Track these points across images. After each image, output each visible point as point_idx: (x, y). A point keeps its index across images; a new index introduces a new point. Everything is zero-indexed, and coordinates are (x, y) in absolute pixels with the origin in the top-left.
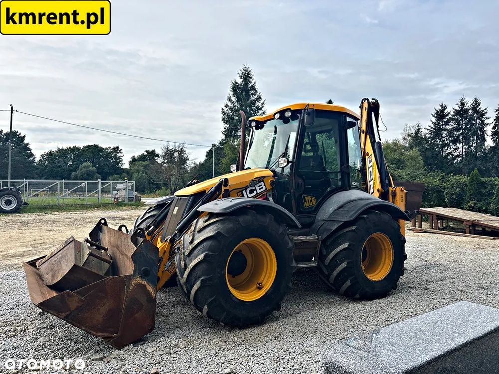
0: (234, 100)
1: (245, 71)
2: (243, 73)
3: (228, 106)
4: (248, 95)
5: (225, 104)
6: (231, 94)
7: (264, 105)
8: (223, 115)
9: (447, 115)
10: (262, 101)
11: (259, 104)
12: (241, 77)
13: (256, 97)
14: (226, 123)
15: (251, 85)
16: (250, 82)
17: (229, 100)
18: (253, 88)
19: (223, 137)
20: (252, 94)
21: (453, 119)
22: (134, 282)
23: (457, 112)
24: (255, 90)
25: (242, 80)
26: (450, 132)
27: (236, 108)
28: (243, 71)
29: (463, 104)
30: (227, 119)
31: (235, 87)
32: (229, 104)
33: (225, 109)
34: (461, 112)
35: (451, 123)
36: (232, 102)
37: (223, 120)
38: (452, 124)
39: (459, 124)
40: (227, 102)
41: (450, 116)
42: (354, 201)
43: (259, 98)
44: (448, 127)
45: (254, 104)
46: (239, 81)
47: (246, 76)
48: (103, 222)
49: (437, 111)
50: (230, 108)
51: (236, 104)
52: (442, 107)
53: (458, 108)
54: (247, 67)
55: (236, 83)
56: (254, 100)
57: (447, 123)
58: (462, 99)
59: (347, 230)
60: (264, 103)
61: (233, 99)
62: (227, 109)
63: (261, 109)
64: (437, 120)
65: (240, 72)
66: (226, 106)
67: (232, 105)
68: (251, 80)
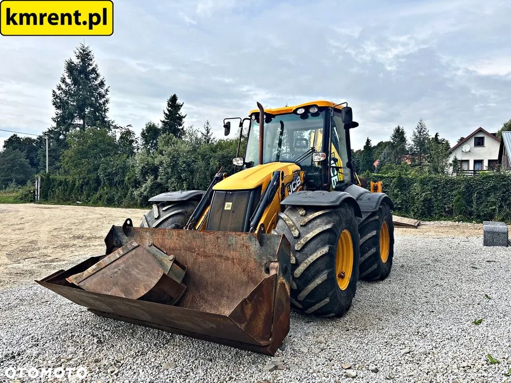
0: (70, 83)
1: (84, 51)
2: (80, 52)
3: (62, 89)
4: (87, 77)
5: (58, 85)
6: (66, 75)
7: (108, 93)
8: (55, 99)
10: (106, 88)
11: (102, 91)
12: (78, 57)
13: (97, 82)
14: (58, 108)
15: (91, 68)
16: (91, 65)
17: (63, 81)
18: (94, 70)
19: (55, 125)
20: (93, 78)
22: (279, 282)
24: (96, 73)
25: (79, 60)
27: (73, 92)
28: (81, 51)
30: (59, 104)
31: (71, 68)
32: (63, 86)
33: (58, 92)
36: (67, 85)
37: (54, 104)
40: (61, 83)
43: (102, 84)
45: (96, 89)
46: (76, 61)
47: (85, 56)
48: (128, 222)
50: (64, 92)
51: (72, 87)
54: (86, 46)
55: (72, 63)
56: (96, 85)
60: (107, 90)
61: (68, 81)
62: (60, 91)
63: (104, 97)
65: (77, 51)
66: (59, 88)
67: (67, 88)
68: (91, 63)
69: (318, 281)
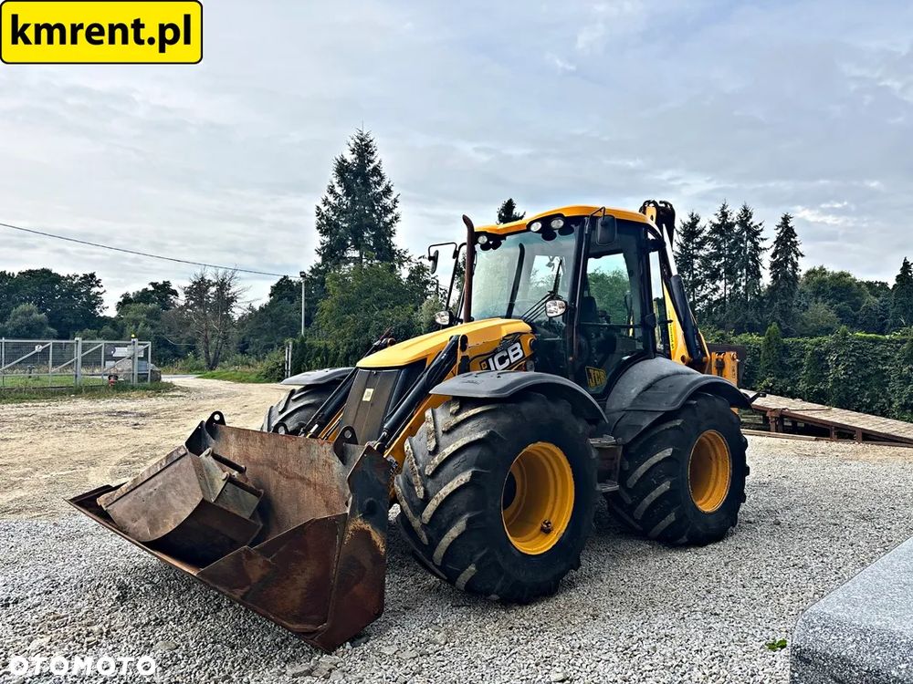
0: (341, 193)
1: (362, 140)
2: (357, 143)
3: (329, 203)
4: (366, 184)
5: (324, 198)
6: (335, 181)
7: (397, 204)
8: (320, 219)
9: (701, 232)
10: (393, 197)
11: (387, 202)
12: (353, 150)
13: (380, 189)
14: (324, 233)
15: (372, 166)
16: (372, 162)
17: (332, 191)
18: (376, 171)
19: (319, 260)
20: (375, 183)
21: (711, 240)
22: (351, 527)
23: (716, 229)
24: (380, 175)
25: (355, 156)
26: (706, 261)
27: (345, 207)
28: (358, 141)
29: (725, 215)
30: (327, 227)
31: (342, 169)
32: (331, 199)
33: (324, 209)
34: (723, 228)
35: (706, 246)
36: (336, 196)
37: (318, 228)
38: (709, 249)
39: (719, 249)
40: (327, 195)
41: (705, 234)
42: (668, 376)
43: (388, 191)
44: (702, 253)
45: (378, 201)
46: (350, 158)
47: (364, 149)
48: (217, 417)
49: (685, 225)
50: (333, 207)
51: (344, 200)
52: (692, 219)
53: (717, 222)
54: (365, 133)
55: (345, 161)
56: (379, 193)
57: (700, 246)
58: (724, 207)
59: (668, 425)
60: (396, 201)
61: (339, 190)
62: (327, 207)
63: (391, 211)
64: (685, 241)
65: (352, 142)
66: (326, 202)
67: (337, 202)
68: (372, 158)
69: (454, 532)
